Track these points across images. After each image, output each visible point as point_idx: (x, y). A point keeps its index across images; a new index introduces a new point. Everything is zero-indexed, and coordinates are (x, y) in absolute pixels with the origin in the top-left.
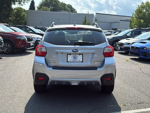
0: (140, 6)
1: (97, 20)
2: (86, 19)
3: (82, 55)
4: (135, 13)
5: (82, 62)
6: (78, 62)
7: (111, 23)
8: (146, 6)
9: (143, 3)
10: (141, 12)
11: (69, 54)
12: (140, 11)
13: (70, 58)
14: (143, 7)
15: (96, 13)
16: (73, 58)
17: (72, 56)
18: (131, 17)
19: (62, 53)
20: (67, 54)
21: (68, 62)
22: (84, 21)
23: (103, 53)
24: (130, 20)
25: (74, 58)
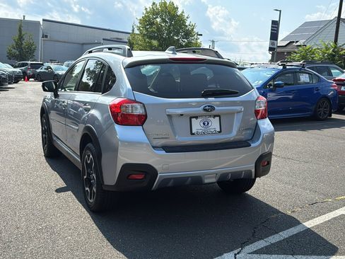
0: (148, 10)
1: (46, 36)
2: (23, 33)
3: (218, 118)
4: (139, 25)
5: (219, 132)
6: (212, 133)
7: (83, 44)
8: (162, 11)
9: (154, 3)
10: (152, 24)
11: (194, 117)
12: (149, 20)
13: (197, 125)
14: (155, 13)
15: (44, 20)
16: (202, 125)
17: (199, 120)
18: (129, 33)
19: (182, 115)
20: (191, 118)
21: (194, 134)
22: (17, 37)
23: (255, 111)
24: (129, 40)
25: (204, 124)
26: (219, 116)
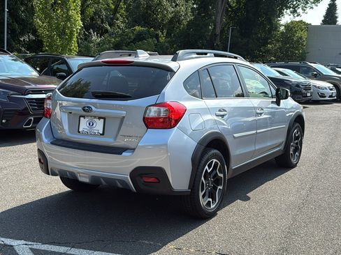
5: (101, 134)
6: (95, 134)
11: (82, 117)
17: (86, 119)
19: (70, 113)
20: (80, 117)
21: (80, 132)
23: (144, 118)
25: (89, 124)
26: (104, 119)
